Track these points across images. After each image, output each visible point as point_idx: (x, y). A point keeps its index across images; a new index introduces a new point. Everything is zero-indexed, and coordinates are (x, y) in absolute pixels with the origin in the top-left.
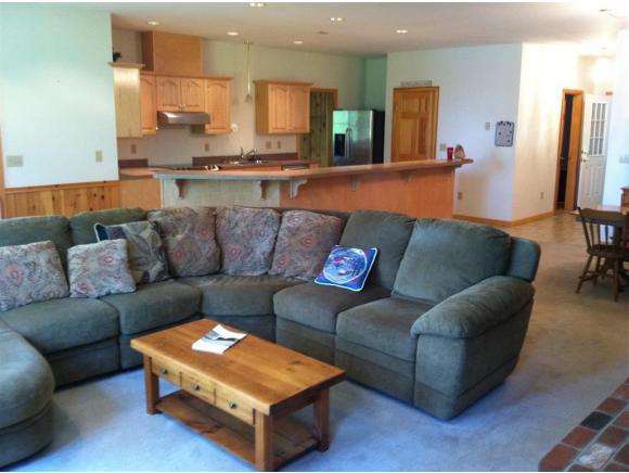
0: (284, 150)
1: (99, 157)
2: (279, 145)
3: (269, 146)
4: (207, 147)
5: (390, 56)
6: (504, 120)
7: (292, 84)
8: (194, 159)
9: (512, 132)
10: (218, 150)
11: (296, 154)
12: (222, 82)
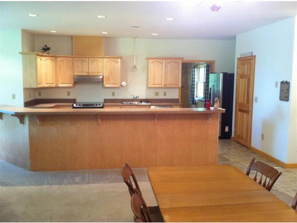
0: (169, 96)
1: (14, 97)
2: (165, 94)
3: (157, 94)
4: (113, 94)
5: (237, 37)
6: (285, 80)
7: (166, 59)
8: (105, 100)
9: (288, 90)
10: (120, 96)
11: (178, 99)
12: (115, 60)
